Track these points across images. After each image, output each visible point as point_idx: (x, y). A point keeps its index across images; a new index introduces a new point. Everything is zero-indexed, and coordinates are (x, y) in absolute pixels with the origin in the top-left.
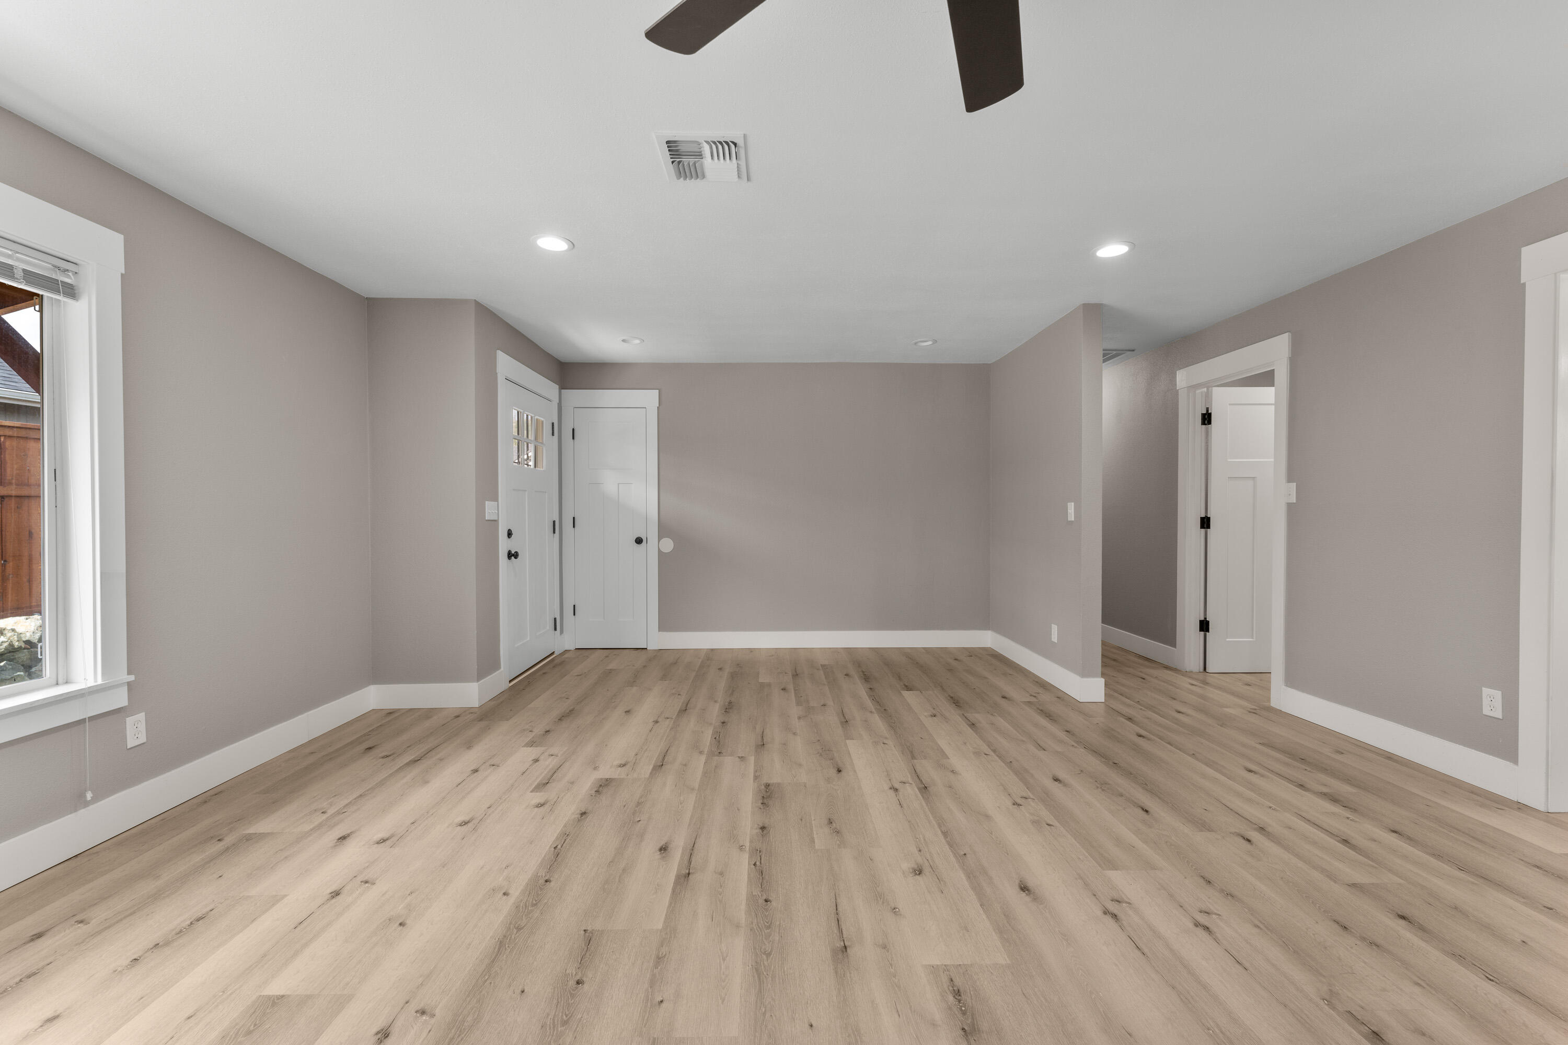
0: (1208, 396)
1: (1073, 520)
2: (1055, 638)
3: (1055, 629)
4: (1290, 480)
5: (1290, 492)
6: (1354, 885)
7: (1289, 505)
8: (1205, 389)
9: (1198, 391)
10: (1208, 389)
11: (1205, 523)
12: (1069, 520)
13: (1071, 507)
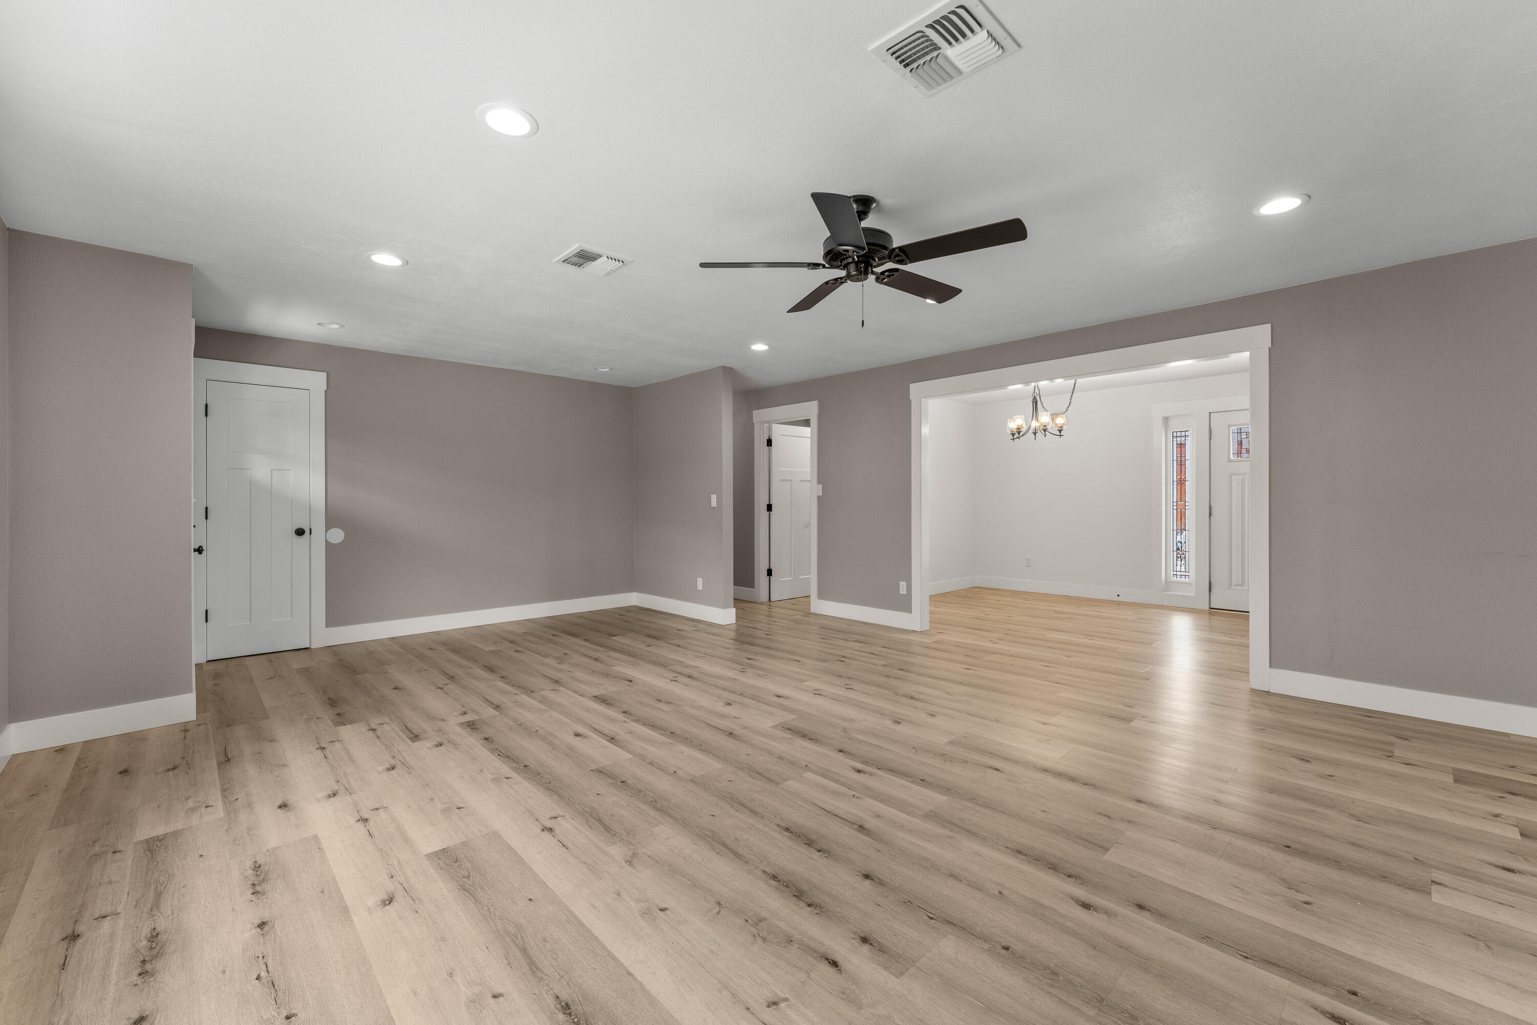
0: (770, 429)
1: (716, 506)
2: (700, 587)
3: (700, 581)
4: (819, 483)
5: (818, 490)
6: (883, 665)
7: (819, 497)
8: (768, 425)
9: (765, 425)
10: (769, 424)
11: (769, 508)
12: (712, 506)
13: (714, 498)
